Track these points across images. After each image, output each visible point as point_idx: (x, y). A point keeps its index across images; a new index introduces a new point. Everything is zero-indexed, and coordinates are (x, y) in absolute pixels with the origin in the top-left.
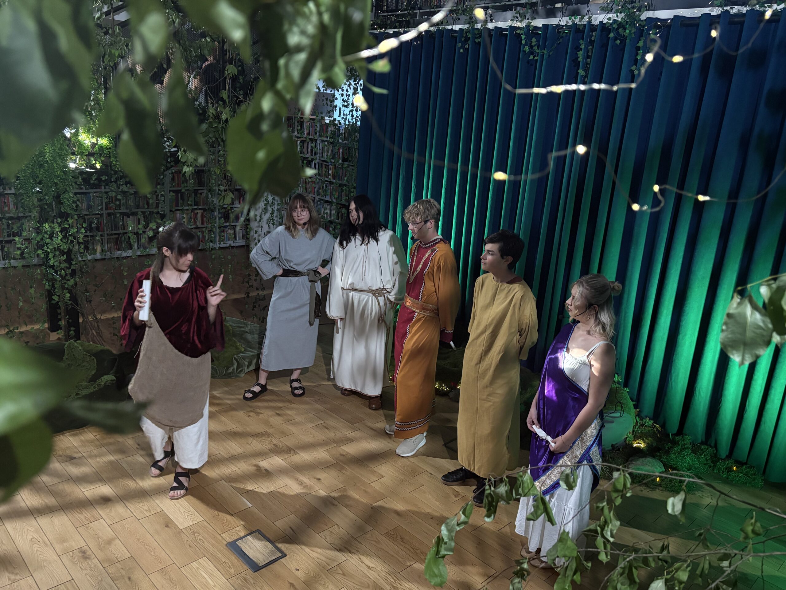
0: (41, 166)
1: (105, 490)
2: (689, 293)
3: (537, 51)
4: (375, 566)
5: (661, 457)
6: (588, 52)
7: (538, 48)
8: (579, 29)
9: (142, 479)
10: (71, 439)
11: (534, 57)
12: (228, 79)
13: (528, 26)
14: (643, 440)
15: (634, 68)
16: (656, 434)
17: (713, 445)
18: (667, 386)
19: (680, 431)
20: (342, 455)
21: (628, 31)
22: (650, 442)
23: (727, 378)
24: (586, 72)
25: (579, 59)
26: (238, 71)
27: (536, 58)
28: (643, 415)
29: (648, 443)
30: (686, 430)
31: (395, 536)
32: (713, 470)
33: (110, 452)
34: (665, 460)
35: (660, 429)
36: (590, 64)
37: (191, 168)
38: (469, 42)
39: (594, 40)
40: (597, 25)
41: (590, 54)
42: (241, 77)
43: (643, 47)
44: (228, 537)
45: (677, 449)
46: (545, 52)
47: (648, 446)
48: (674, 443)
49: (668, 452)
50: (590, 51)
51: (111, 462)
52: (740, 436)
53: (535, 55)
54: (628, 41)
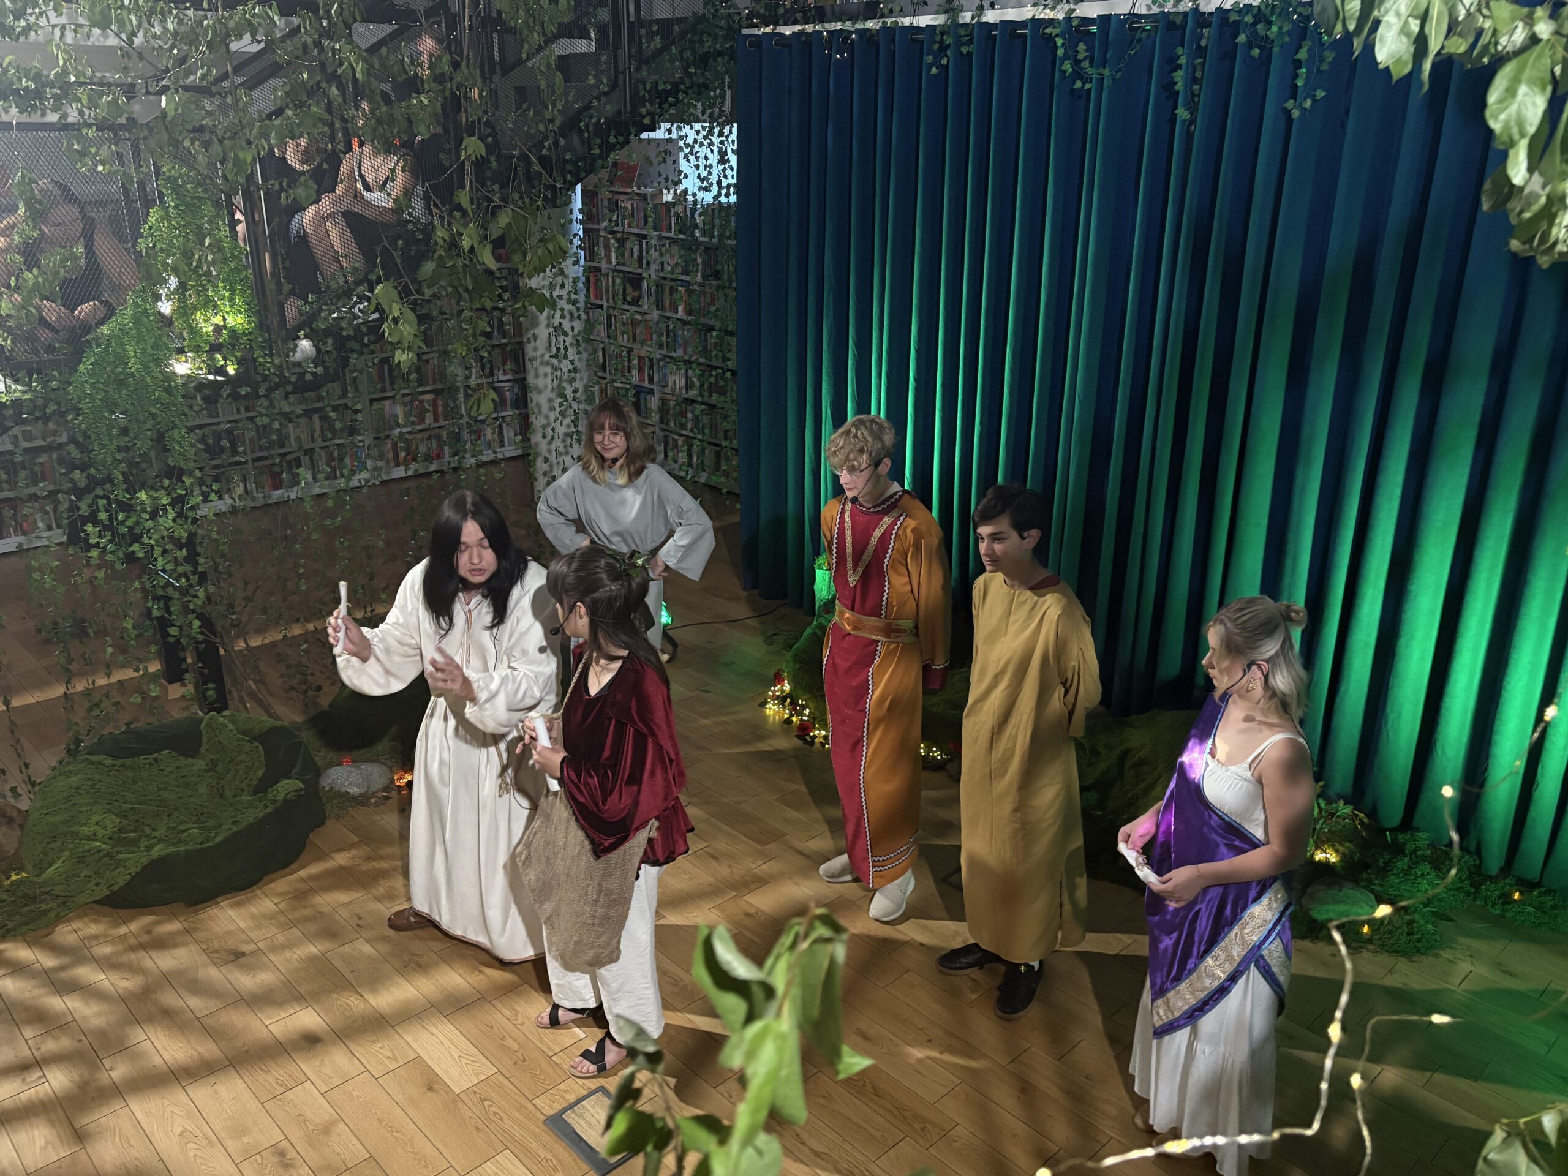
0: (121, 383)
1: (308, 1018)
2: (1417, 557)
3: (1090, 71)
4: (827, 1151)
5: (1370, 882)
6: (1195, 71)
7: (1091, 66)
8: (1174, 22)
9: (374, 991)
10: (232, 913)
11: (1084, 84)
12: (468, 166)
13: (1068, 19)
14: (1333, 846)
15: (1290, 104)
16: (1360, 832)
17: (1472, 848)
18: (1378, 736)
19: (1407, 823)
20: (747, 915)
21: (1275, 29)
22: (1346, 851)
23: (1498, 723)
24: (1192, 114)
25: (1177, 88)
26: (487, 146)
27: (1087, 86)
28: (1332, 792)
29: (1343, 854)
30: (1418, 821)
31: (861, 1083)
32: (1475, 899)
33: (310, 938)
34: (1378, 888)
35: (1366, 820)
36: (1199, 96)
37: (410, 354)
38: (948, 53)
39: (1206, 46)
40: (1211, 14)
41: (1198, 74)
42: (493, 158)
43: (1307, 60)
44: (548, 1106)
45: (1403, 863)
46: (1106, 72)
47: (1344, 857)
48: (1398, 850)
49: (1383, 872)
50: (1199, 68)
51: (313, 959)
52: (1527, 831)
53: (1086, 80)
54: (1276, 49)
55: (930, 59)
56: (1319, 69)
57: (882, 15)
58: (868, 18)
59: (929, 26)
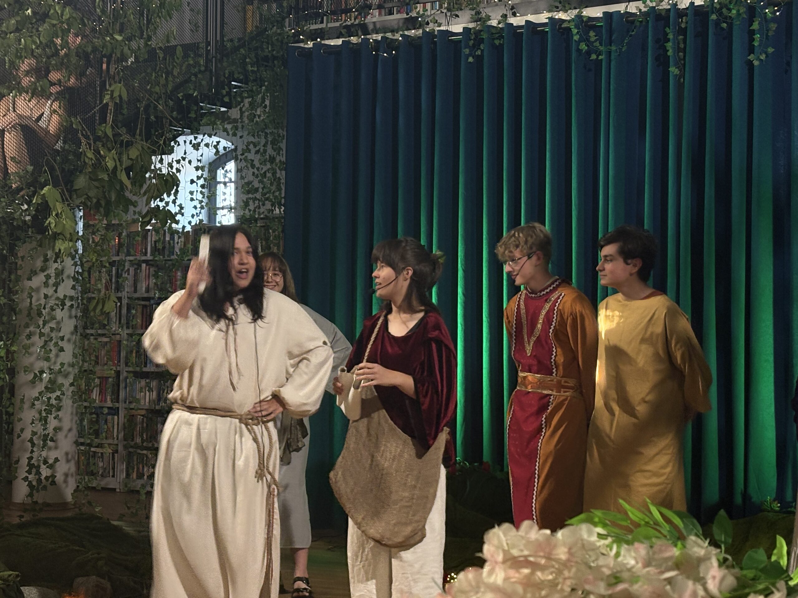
3: (601, 48)
6: (679, 43)
7: (601, 45)
8: (660, 15)
12: (111, 107)
13: (578, 17)
15: (751, 57)
21: (734, 12)
24: (680, 71)
25: (668, 53)
27: (600, 57)
36: (684, 60)
38: (482, 47)
39: (686, 28)
40: (687, 9)
41: (682, 46)
43: (759, 30)
53: (600, 54)
54: (737, 23)
55: (467, 51)
56: (767, 35)
57: (421, 26)
58: (408, 29)
59: (464, 28)
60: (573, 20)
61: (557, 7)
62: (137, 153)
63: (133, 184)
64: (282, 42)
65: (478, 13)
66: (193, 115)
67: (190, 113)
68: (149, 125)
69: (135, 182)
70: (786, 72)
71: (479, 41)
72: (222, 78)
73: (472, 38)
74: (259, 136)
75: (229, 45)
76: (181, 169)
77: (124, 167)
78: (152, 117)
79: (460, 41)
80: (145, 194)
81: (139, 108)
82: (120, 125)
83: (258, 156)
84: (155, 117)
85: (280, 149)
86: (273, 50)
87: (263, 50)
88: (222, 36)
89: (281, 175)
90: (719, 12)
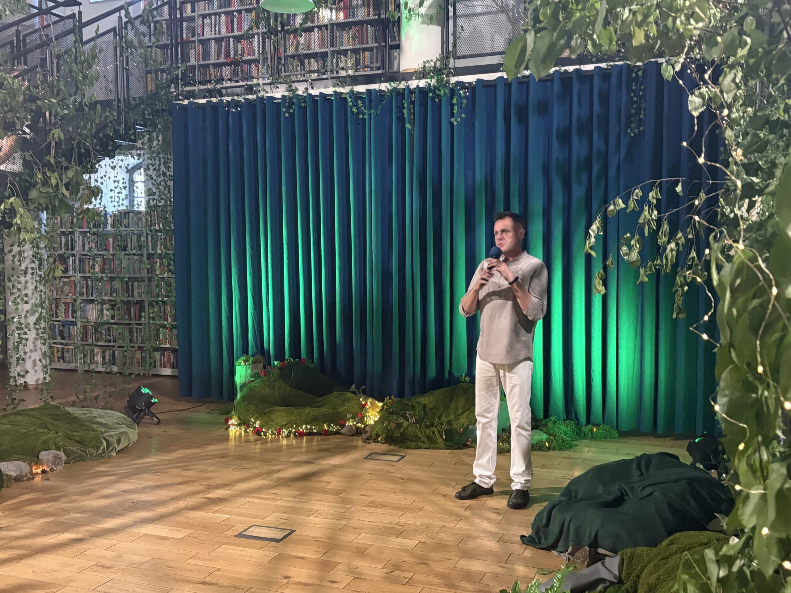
7: (365, 109)
8: (399, 92)
15: (453, 120)
21: (442, 92)
23: (573, 356)
24: (412, 126)
25: (404, 116)
27: (365, 117)
34: (546, 431)
36: (414, 120)
38: (293, 107)
39: (414, 100)
40: (415, 89)
41: (413, 112)
43: (456, 103)
44: (231, 533)
46: (372, 111)
49: (546, 425)
50: (412, 109)
53: (364, 114)
54: (444, 99)
55: (284, 110)
56: (461, 107)
57: (255, 93)
58: (247, 94)
59: (283, 96)
60: (348, 93)
61: (338, 85)
62: (73, 174)
63: (71, 194)
64: (168, 100)
65: (290, 86)
66: (110, 148)
67: (108, 146)
68: (80, 155)
69: (73, 192)
70: (472, 129)
71: (291, 104)
72: (129, 124)
73: (287, 101)
74: (155, 160)
75: (133, 102)
76: (104, 182)
77: (64, 183)
78: (83, 150)
79: (279, 103)
80: (79, 199)
81: (73, 145)
82: (60, 156)
83: (155, 172)
84: (84, 150)
85: (169, 167)
86: (162, 106)
87: (155, 105)
88: (128, 97)
89: (171, 183)
90: (434, 92)
